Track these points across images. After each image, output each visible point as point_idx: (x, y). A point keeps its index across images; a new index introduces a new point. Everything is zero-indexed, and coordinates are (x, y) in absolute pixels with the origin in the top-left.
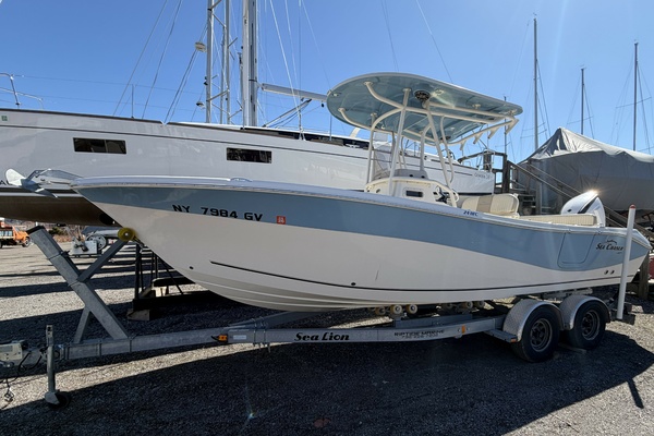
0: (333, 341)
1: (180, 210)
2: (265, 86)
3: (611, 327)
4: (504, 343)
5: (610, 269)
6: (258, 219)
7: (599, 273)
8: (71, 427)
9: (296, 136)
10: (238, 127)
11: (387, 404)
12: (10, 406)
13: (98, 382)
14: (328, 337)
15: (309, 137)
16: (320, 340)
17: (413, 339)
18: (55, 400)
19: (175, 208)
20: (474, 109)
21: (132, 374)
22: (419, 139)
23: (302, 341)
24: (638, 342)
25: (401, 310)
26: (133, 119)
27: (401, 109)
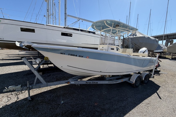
0: (94, 83)
1: (62, 54)
2: (68, 15)
3: (150, 79)
4: (131, 84)
5: (150, 67)
6: (82, 57)
7: (148, 67)
8: (37, 106)
9: (78, 30)
10: (63, 27)
11: (109, 99)
12: (18, 100)
13: (37, 93)
14: (93, 83)
15: (81, 30)
16: (91, 83)
17: (112, 83)
18: (30, 99)
19: (61, 53)
20: (127, 29)
21: (45, 91)
22: (110, 33)
23: (87, 83)
24: (155, 82)
25: (108, 76)
26: (36, 23)
27: (111, 28)
